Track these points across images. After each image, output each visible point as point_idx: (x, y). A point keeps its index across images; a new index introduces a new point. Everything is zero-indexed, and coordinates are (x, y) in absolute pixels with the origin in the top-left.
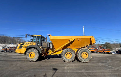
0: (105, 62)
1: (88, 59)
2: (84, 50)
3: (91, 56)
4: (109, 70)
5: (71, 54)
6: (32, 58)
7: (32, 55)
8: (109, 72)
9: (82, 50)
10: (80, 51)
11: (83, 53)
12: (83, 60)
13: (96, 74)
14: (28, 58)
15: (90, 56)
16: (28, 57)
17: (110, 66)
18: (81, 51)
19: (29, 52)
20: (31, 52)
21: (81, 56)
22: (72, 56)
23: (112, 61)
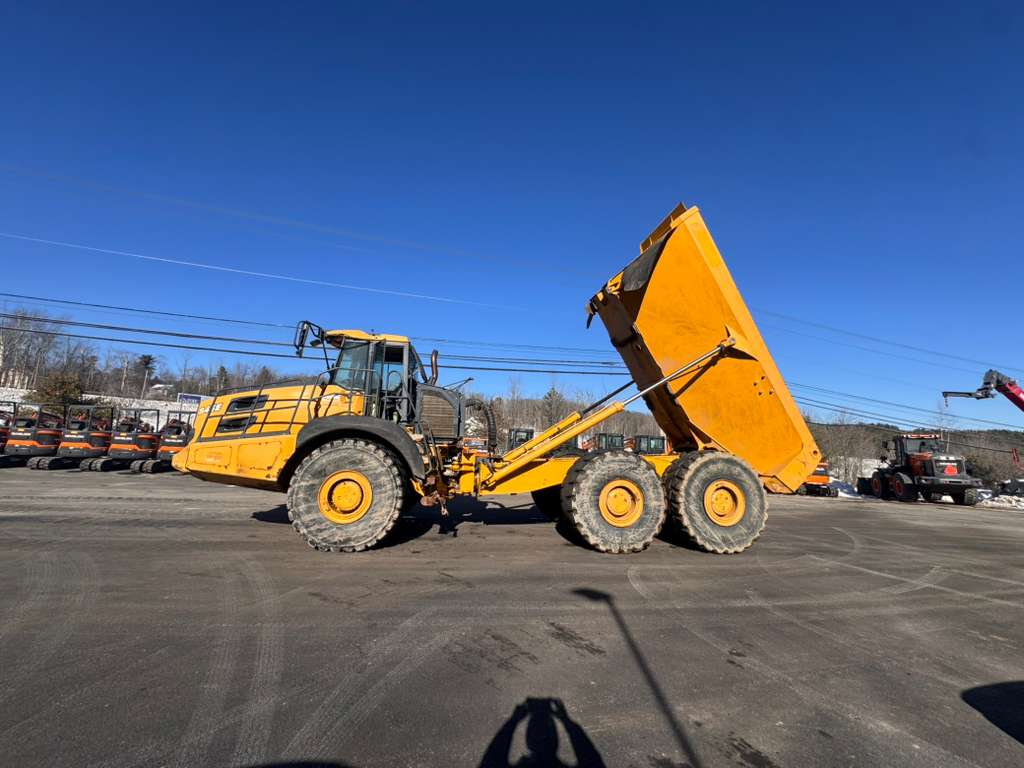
0: (839, 549)
1: (744, 530)
2: (720, 466)
3: (762, 507)
4: (884, 589)
5: (639, 496)
6: (342, 519)
7: (346, 496)
8: (896, 603)
9: (705, 465)
10: (695, 475)
11: (713, 487)
12: (717, 536)
13: (839, 614)
14: (307, 518)
15: (755, 510)
16: (308, 511)
17: (880, 570)
18: (703, 474)
19: (322, 474)
20: (338, 466)
21: (703, 510)
22: (645, 506)
23: (871, 542)
